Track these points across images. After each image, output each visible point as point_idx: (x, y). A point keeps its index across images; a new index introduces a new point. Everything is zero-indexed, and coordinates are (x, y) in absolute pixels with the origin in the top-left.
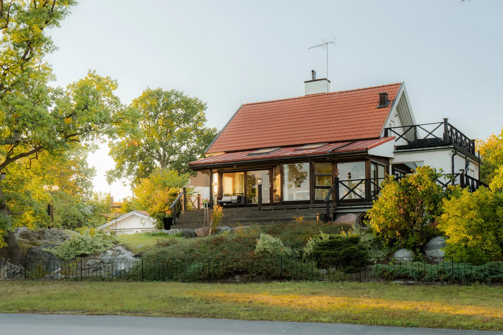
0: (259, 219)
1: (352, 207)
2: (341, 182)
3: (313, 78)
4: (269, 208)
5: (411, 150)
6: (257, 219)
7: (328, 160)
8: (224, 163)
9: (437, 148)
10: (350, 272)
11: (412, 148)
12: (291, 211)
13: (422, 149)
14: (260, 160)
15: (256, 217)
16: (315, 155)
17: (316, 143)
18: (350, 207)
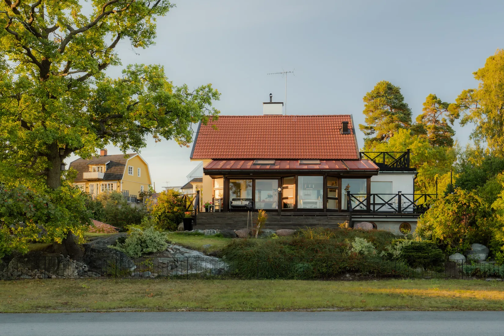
0: (282, 223)
1: (362, 216)
2: (352, 195)
3: (271, 101)
4: (289, 214)
5: (383, 172)
6: (280, 223)
7: (341, 175)
8: (241, 171)
9: (404, 172)
10: (440, 271)
11: (384, 170)
12: (310, 217)
13: (392, 172)
14: (277, 171)
15: (279, 222)
16: (330, 170)
17: (316, 159)
18: (360, 216)
